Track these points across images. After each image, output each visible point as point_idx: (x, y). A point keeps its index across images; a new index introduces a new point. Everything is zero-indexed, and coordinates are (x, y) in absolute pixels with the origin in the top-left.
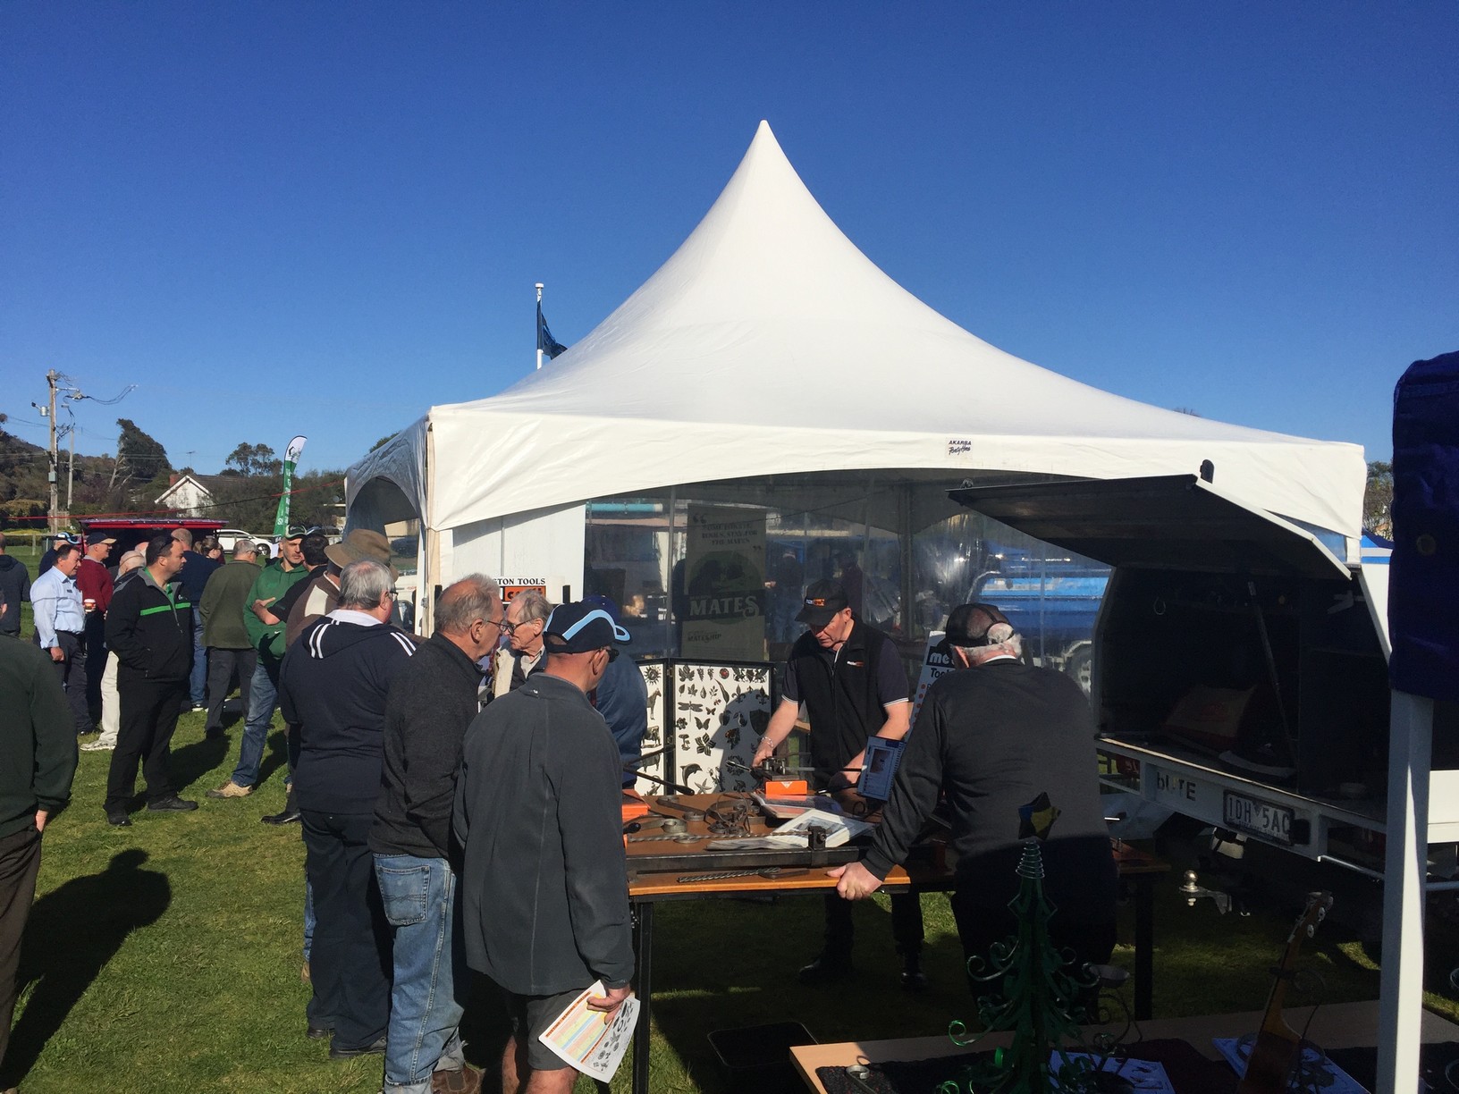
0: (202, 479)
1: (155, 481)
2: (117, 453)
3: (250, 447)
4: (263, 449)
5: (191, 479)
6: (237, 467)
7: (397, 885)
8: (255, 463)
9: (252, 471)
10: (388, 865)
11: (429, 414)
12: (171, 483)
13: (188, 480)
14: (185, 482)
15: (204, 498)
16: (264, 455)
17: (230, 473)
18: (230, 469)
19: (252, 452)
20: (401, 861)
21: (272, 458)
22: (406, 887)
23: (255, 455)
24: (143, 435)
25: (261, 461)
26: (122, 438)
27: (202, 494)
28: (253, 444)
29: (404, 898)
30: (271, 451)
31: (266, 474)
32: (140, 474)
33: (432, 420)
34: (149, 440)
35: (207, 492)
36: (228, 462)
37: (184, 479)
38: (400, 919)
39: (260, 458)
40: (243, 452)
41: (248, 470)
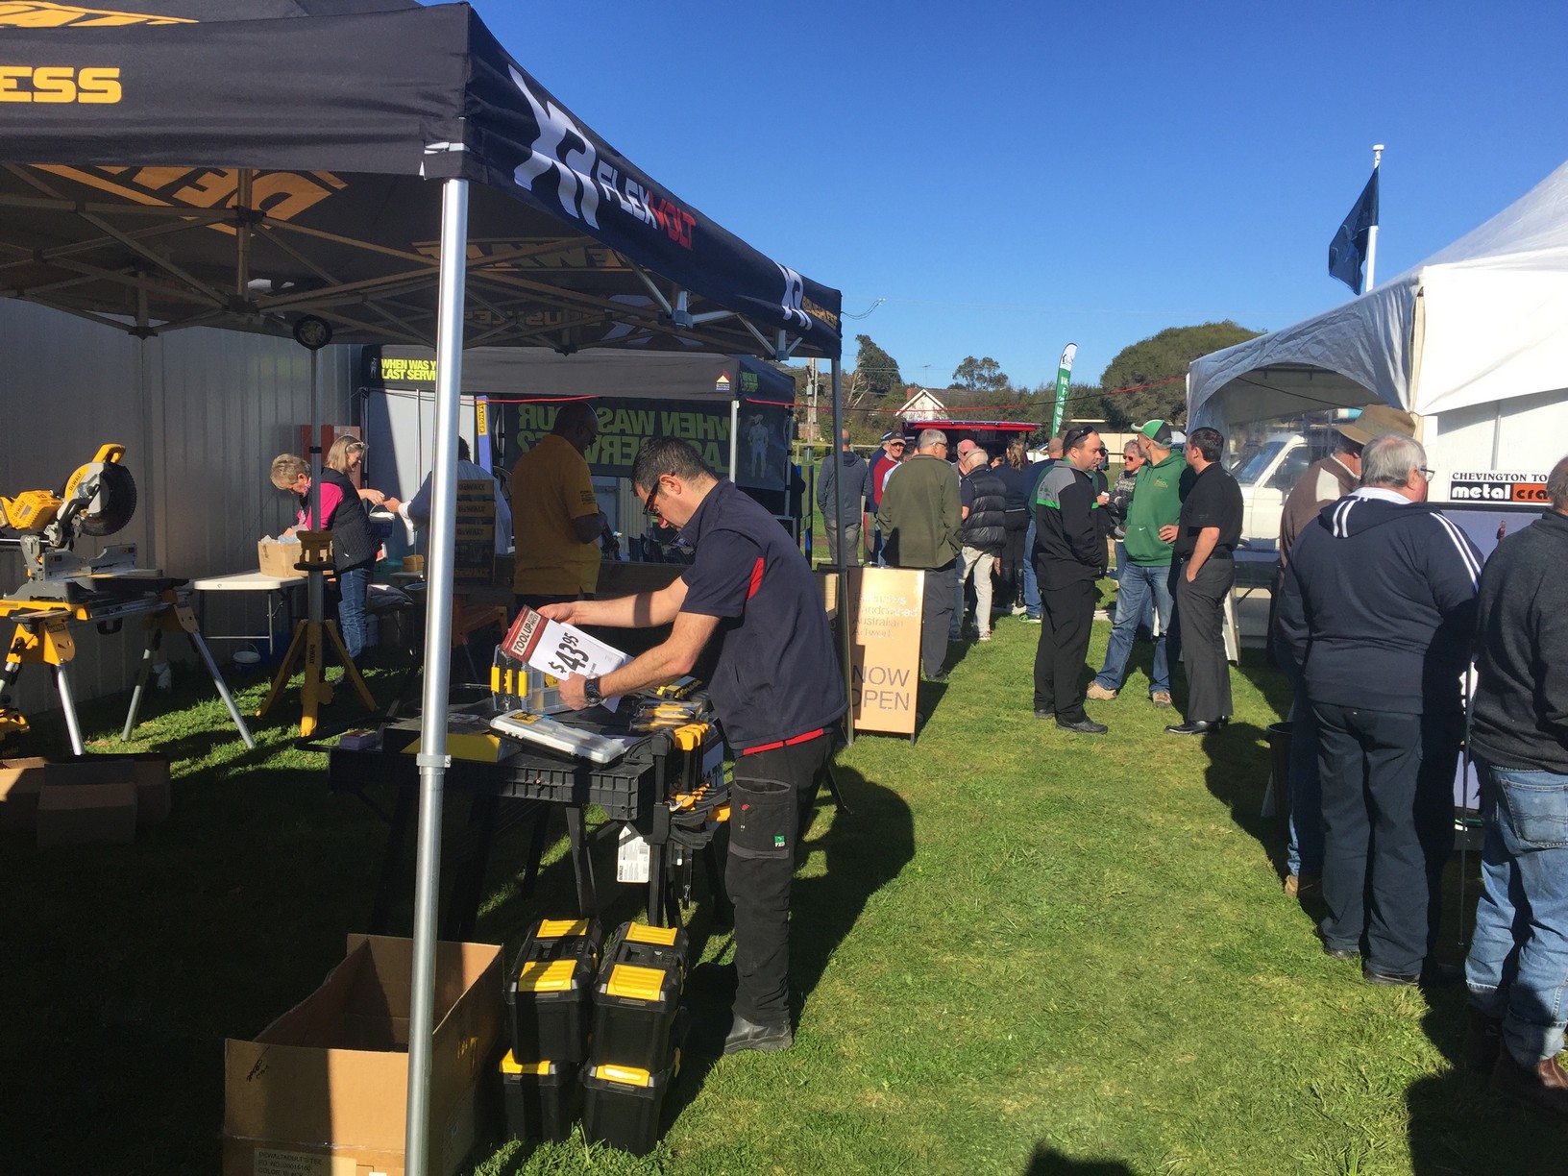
0: (936, 392)
1: (890, 395)
2: (856, 368)
3: (976, 361)
4: (989, 362)
5: (928, 394)
6: (963, 381)
7: (1532, 803)
8: (981, 377)
9: (978, 385)
10: (1516, 779)
11: (1420, 276)
12: (908, 398)
13: (924, 393)
14: (922, 396)
15: (939, 412)
16: (989, 369)
17: (958, 387)
18: (957, 384)
19: (978, 367)
20: (1536, 778)
21: (998, 372)
22: (1544, 805)
23: (982, 368)
24: (879, 350)
25: (986, 375)
26: (860, 354)
27: (938, 408)
28: (979, 357)
29: (1541, 819)
30: (996, 365)
31: (991, 389)
32: (874, 389)
33: (1423, 283)
34: (884, 355)
35: (942, 406)
36: (954, 377)
37: (921, 393)
38: (1537, 842)
39: (985, 373)
40: (969, 366)
41: (974, 385)
